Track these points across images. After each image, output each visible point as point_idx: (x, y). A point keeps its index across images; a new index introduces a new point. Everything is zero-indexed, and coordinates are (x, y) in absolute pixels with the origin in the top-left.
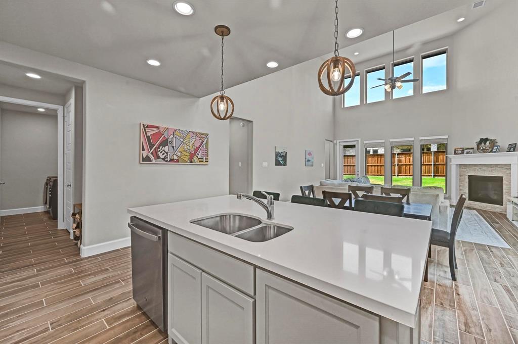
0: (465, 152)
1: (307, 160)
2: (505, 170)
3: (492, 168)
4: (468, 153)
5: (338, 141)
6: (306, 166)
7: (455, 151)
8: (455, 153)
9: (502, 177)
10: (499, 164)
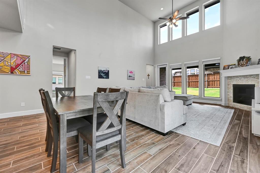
0: (230, 68)
1: (128, 76)
2: (256, 80)
3: (247, 78)
4: (231, 68)
5: (156, 65)
6: (127, 79)
7: (224, 67)
8: (224, 69)
9: (255, 85)
10: (252, 75)
